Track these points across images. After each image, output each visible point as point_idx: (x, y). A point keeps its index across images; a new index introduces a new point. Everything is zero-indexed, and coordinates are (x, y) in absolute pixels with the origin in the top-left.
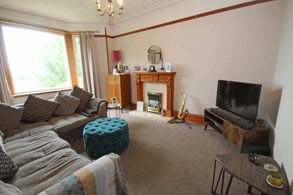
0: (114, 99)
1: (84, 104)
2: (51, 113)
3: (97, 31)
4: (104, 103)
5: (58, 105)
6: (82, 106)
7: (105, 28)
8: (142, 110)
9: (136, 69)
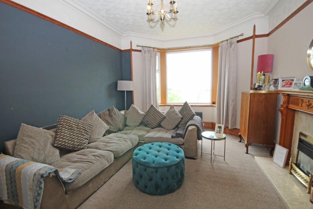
0: (220, 127)
1: (184, 123)
2: (157, 123)
3: (241, 34)
4: (194, 127)
5: (164, 118)
6: (182, 124)
7: (254, 25)
8: (282, 163)
9: (284, 84)
